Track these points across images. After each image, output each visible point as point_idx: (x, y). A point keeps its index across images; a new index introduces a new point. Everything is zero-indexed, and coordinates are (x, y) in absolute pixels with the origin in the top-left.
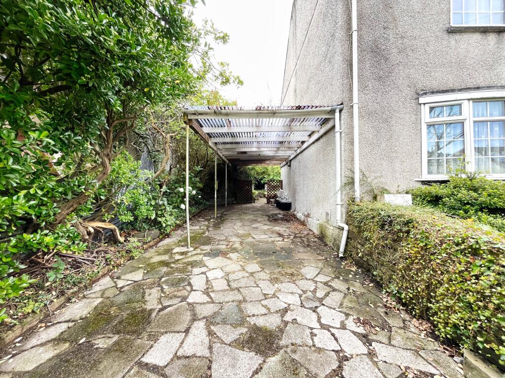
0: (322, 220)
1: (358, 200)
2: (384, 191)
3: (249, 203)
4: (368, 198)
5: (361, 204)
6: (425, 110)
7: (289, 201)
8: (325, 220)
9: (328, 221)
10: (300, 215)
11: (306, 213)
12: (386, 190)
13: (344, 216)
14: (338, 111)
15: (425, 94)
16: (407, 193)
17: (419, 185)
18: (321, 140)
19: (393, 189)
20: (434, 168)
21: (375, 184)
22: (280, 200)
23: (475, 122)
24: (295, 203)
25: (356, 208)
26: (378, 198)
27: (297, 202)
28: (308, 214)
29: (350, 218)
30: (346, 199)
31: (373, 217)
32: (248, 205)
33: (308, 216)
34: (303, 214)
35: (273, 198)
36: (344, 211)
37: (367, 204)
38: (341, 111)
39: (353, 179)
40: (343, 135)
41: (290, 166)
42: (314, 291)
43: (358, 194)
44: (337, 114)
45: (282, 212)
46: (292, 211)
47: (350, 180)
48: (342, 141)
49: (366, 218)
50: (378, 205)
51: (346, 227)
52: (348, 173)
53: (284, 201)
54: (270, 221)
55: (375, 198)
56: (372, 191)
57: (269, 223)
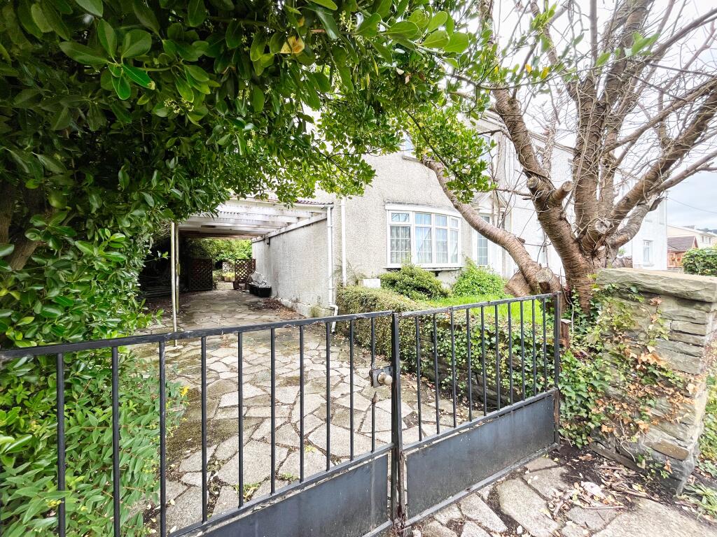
0: (314, 304)
1: (345, 285)
2: (364, 277)
3: (207, 290)
4: (352, 283)
5: (347, 288)
6: (389, 214)
7: (269, 285)
8: (316, 303)
9: (319, 304)
10: (285, 301)
11: (294, 299)
12: (364, 276)
13: (335, 298)
14: (329, 209)
15: (389, 203)
16: (378, 278)
17: (385, 272)
18: (312, 227)
19: (369, 275)
20: (394, 259)
21: (358, 270)
22: (256, 285)
23: (416, 227)
24: (276, 288)
25: (344, 291)
26: (359, 282)
27: (280, 287)
28: (297, 299)
29: (339, 299)
30: (336, 284)
31: (356, 298)
32: (209, 293)
33: (297, 301)
34: (291, 300)
35: (242, 282)
36: (335, 294)
37: (351, 288)
38: (331, 209)
39: (341, 267)
40: (333, 229)
41: (269, 244)
42: (319, 355)
43: (345, 280)
44: (329, 211)
45: (261, 300)
46: (273, 297)
47: (339, 268)
48: (333, 235)
49: (352, 298)
50: (359, 289)
51: (337, 308)
52: (338, 262)
53: (263, 286)
54: (253, 311)
55: (357, 282)
56: (355, 277)
57: (252, 313)
